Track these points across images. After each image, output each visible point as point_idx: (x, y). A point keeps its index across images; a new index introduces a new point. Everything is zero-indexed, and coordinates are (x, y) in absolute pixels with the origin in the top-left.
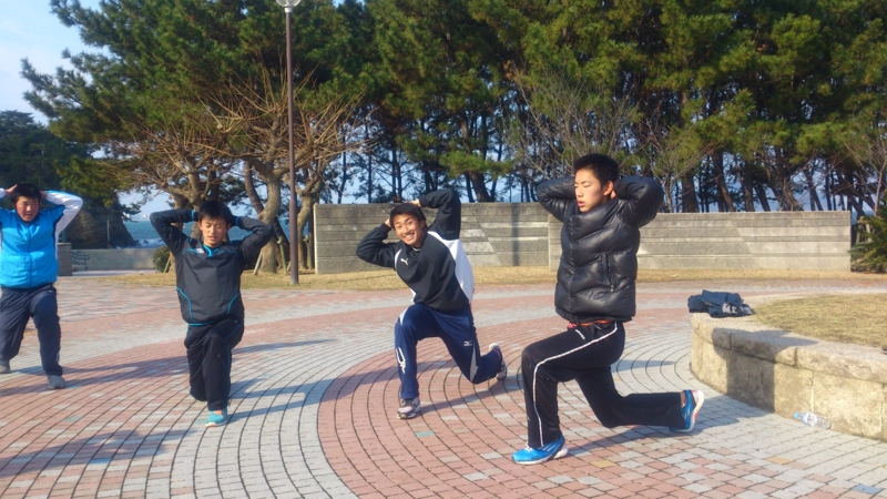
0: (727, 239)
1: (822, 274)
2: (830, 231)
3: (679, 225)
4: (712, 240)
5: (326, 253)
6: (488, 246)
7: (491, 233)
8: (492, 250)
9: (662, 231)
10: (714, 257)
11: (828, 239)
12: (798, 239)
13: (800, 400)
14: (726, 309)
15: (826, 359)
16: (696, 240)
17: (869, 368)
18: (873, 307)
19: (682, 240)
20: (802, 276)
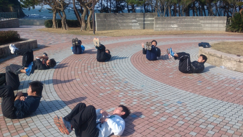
0: (197, 23)
1: (219, 32)
2: (221, 21)
3: (186, 19)
4: (194, 23)
5: (98, 26)
6: (138, 24)
7: (138, 21)
8: (139, 25)
9: (182, 21)
10: (194, 27)
11: (221, 23)
12: (214, 23)
13: (221, 64)
14: (206, 46)
16: (190, 23)
19: (186, 23)
20: (214, 33)
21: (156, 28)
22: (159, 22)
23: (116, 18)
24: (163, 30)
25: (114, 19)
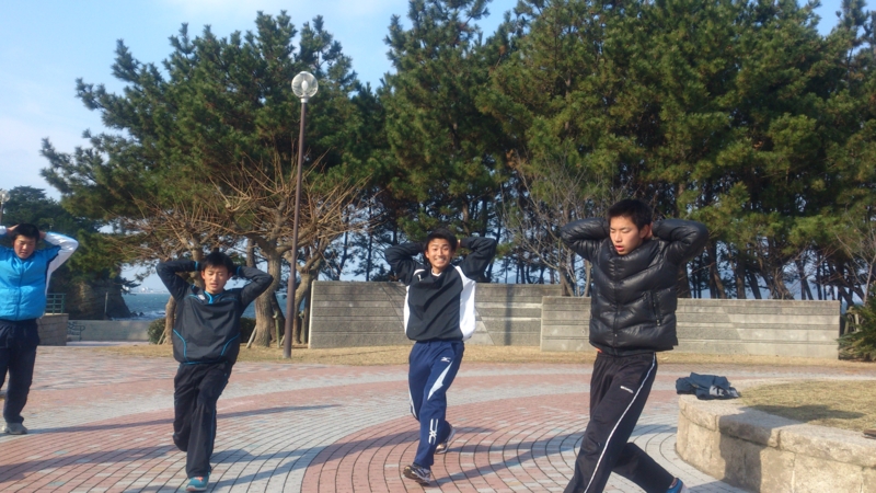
0: (718, 325)
1: (810, 361)
2: (819, 320)
4: (703, 325)
5: (320, 328)
6: (481, 325)
7: (485, 313)
8: (485, 329)
10: (704, 342)
11: (817, 327)
12: (788, 327)
13: (782, 481)
14: (713, 391)
15: (809, 441)
16: (687, 324)
17: (850, 451)
18: (857, 393)
20: (790, 362)
21: (548, 338)
22: (559, 316)
23: (395, 301)
24: (578, 349)
25: (385, 304)
